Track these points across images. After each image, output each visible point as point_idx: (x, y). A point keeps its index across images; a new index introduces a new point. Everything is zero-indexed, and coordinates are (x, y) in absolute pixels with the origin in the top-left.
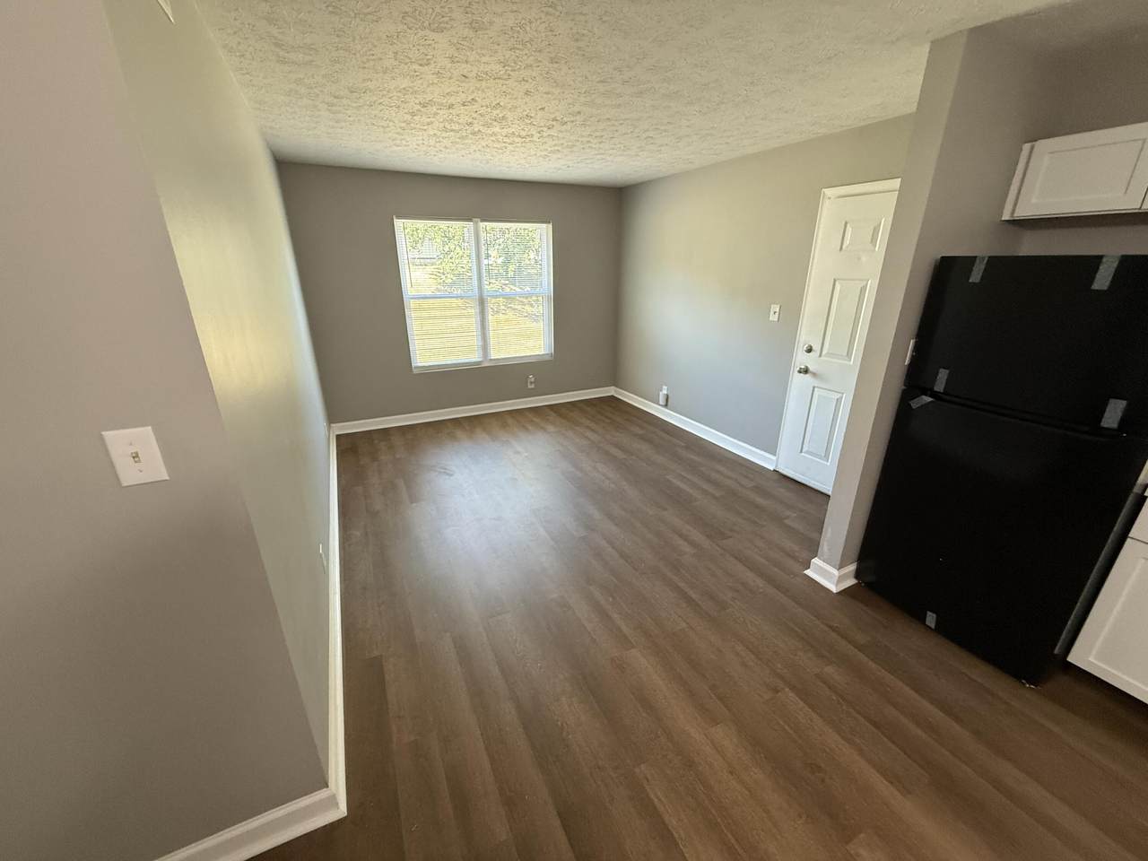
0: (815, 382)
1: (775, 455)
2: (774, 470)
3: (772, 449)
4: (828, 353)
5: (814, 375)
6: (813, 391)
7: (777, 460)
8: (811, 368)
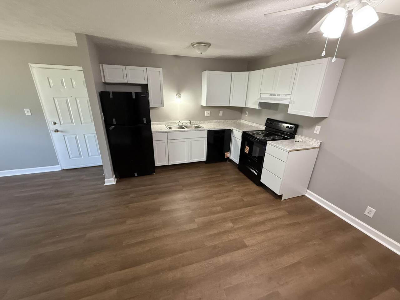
0: (64, 134)
1: (59, 165)
2: (61, 170)
3: (57, 163)
4: (63, 123)
5: (62, 131)
6: (64, 137)
7: (61, 166)
8: (59, 129)
